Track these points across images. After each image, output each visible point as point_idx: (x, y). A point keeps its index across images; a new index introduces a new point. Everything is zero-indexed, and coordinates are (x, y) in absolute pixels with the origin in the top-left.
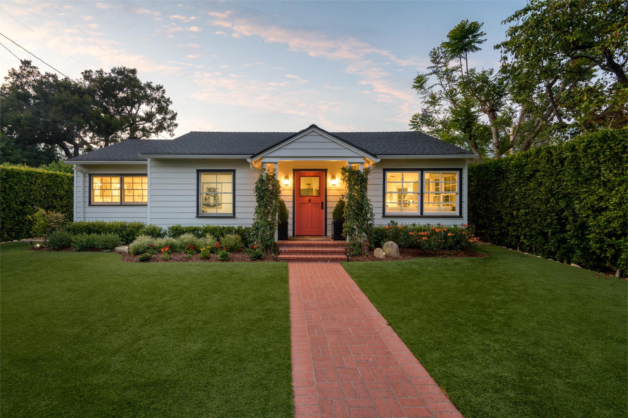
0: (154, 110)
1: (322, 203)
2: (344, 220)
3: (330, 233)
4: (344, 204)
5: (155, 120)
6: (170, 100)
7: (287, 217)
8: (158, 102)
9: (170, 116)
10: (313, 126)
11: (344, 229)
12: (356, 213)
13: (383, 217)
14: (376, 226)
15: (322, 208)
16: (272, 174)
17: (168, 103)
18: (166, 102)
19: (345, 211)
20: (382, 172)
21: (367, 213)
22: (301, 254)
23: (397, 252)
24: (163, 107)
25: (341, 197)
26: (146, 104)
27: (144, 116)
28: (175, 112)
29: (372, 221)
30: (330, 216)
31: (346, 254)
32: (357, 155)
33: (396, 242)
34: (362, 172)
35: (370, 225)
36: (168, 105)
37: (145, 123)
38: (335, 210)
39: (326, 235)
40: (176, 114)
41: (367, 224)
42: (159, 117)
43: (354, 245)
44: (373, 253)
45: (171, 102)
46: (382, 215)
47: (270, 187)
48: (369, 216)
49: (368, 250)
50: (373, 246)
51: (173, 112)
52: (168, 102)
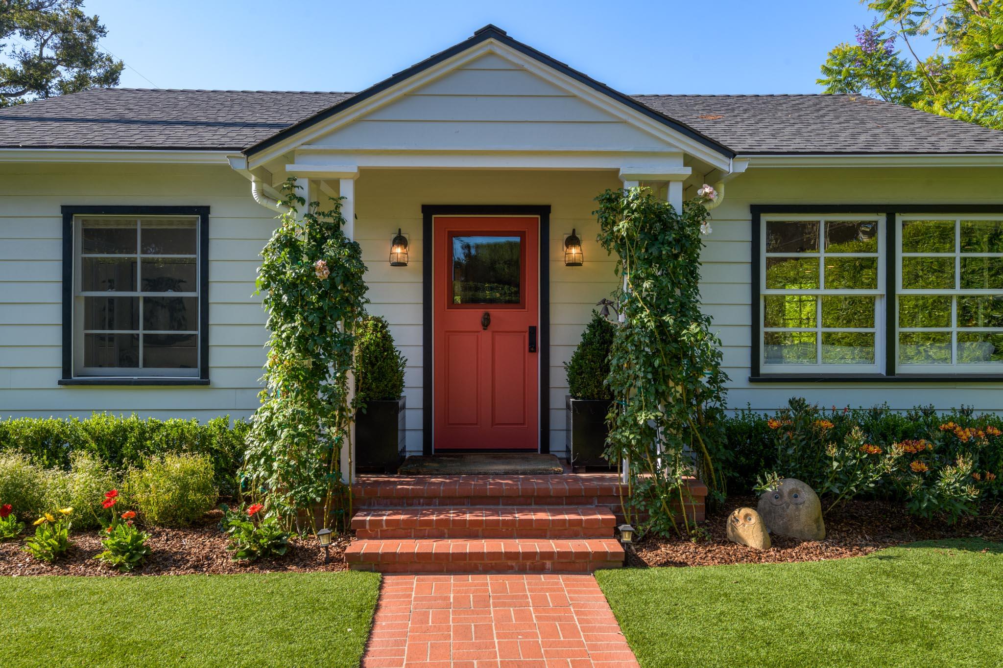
0: (48, 52)
1: (533, 330)
2: (613, 397)
3: (559, 441)
4: (612, 335)
5: (55, 81)
6: (100, 24)
7: (398, 385)
8: (62, 28)
9: (101, 71)
10: (490, 32)
11: (611, 434)
12: (655, 372)
13: (751, 380)
14: (730, 415)
15: (533, 348)
16: (330, 220)
17: (94, 33)
18: (84, 30)
19: (614, 362)
20: (749, 217)
21: (700, 371)
22: (440, 536)
23: (817, 521)
24: (77, 44)
25: (600, 309)
26: (22, 33)
27: (20, 68)
28: (116, 61)
29: (718, 398)
30: (559, 378)
31: (617, 534)
32: (658, 147)
33: (813, 486)
34: (679, 211)
35: (711, 414)
36: (92, 38)
37: (23, 93)
38: (579, 358)
39: (546, 449)
40: (121, 66)
41: (699, 411)
42: (67, 74)
43: (651, 495)
44: (724, 524)
45: (102, 31)
46: (747, 373)
47: (320, 270)
48: (704, 380)
49: (702, 514)
50: (722, 497)
51: (110, 60)
52: (94, 28)
